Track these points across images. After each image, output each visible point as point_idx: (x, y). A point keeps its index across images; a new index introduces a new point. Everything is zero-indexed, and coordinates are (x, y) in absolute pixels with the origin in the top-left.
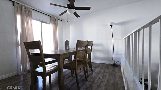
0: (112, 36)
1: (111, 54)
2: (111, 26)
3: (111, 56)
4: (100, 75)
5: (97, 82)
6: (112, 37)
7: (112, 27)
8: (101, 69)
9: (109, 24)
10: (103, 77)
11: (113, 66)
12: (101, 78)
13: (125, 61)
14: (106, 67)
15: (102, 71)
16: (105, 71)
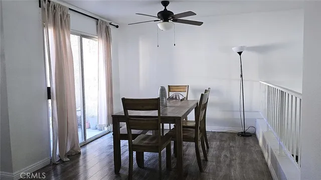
0: (240, 74)
1: (238, 111)
2: (240, 53)
3: (238, 116)
4: (224, 152)
5: (225, 161)
6: (242, 76)
7: (240, 55)
8: (223, 143)
9: (235, 50)
10: (231, 154)
11: (242, 136)
12: (228, 155)
13: (268, 125)
14: (229, 138)
15: (226, 145)
16: (231, 145)
